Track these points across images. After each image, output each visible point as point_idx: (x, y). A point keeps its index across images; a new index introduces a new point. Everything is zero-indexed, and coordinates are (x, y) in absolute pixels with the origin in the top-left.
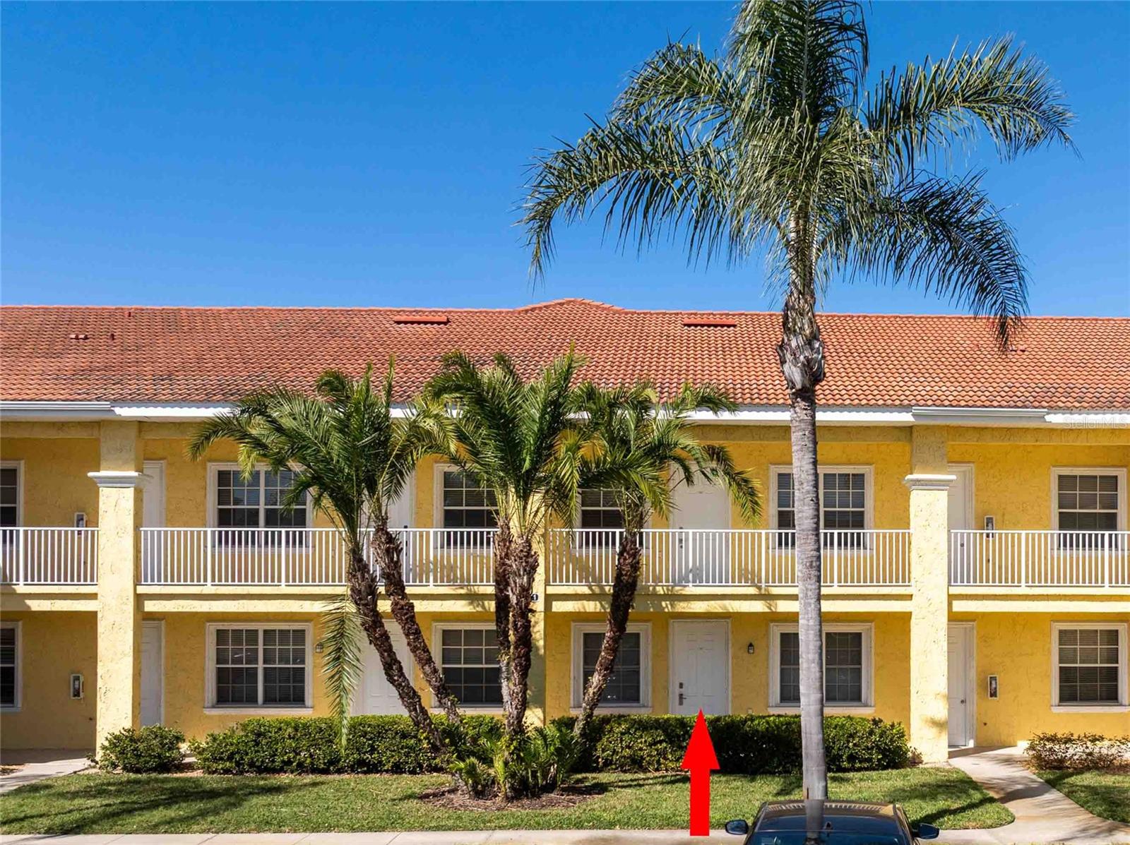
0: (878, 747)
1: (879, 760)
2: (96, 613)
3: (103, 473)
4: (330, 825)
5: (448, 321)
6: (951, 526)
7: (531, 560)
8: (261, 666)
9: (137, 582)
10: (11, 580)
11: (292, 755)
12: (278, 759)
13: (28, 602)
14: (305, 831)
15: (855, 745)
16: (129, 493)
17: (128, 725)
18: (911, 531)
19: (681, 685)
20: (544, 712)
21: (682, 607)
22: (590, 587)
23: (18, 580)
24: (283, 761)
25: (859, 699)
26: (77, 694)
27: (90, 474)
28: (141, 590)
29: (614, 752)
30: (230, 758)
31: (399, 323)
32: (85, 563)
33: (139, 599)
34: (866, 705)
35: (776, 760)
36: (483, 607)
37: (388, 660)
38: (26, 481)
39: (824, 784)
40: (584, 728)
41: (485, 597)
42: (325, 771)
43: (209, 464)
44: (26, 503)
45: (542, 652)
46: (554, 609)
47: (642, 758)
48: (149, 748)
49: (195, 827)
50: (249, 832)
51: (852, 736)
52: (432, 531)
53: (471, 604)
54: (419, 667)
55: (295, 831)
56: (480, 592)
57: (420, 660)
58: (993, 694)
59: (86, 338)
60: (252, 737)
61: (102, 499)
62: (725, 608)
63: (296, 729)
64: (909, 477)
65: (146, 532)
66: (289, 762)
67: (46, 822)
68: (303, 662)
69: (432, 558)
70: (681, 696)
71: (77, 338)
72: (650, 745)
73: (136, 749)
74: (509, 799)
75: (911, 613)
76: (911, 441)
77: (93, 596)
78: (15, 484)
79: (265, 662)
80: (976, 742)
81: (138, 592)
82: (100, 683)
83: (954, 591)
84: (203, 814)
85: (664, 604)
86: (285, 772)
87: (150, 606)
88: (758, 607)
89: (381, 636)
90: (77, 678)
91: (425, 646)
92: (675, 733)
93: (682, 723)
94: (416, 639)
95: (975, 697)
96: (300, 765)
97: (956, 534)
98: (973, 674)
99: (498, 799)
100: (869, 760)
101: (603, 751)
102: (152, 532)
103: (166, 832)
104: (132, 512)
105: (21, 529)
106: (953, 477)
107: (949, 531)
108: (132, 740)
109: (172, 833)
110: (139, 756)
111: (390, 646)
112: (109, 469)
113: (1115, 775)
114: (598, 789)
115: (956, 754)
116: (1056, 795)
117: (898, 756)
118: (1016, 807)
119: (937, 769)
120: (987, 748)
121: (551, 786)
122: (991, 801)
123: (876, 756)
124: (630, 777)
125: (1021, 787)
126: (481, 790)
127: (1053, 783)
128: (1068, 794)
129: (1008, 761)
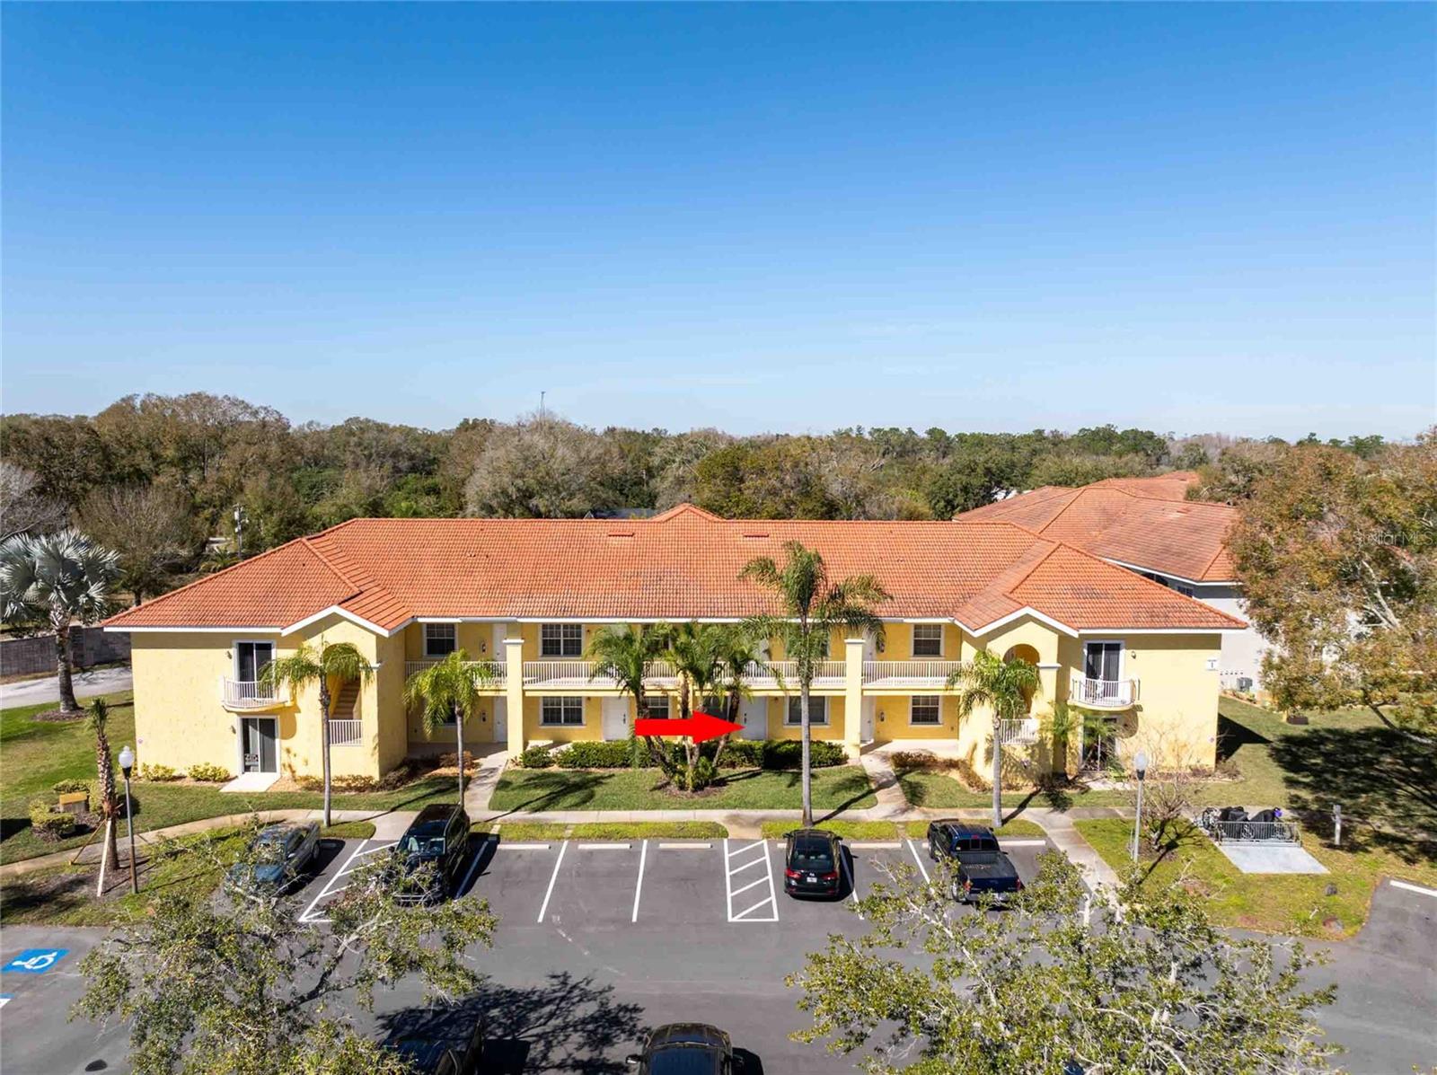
0: (830, 758)
1: (831, 763)
2: (507, 696)
3: (509, 641)
6: (863, 659)
8: (562, 707)
9: (523, 683)
15: (822, 757)
16: (518, 648)
18: (846, 662)
19: (746, 715)
21: (749, 694)
25: (824, 721)
27: (503, 642)
28: (524, 688)
29: (725, 760)
30: (572, 763)
33: (524, 691)
34: (826, 726)
35: (792, 763)
39: (810, 807)
40: (717, 761)
42: (609, 767)
48: (535, 757)
58: (883, 720)
59: (475, 556)
61: (508, 651)
62: (767, 694)
64: (846, 641)
66: (595, 764)
68: (581, 705)
70: (745, 720)
71: (470, 556)
72: (739, 757)
73: (530, 758)
74: (693, 792)
75: (845, 696)
80: (873, 740)
82: (509, 726)
83: (864, 687)
84: (584, 802)
86: (595, 767)
87: (528, 694)
88: (781, 694)
92: (748, 752)
93: (750, 746)
95: (874, 722)
97: (865, 663)
98: (874, 711)
99: (689, 791)
100: (827, 763)
102: (528, 664)
104: (520, 655)
106: (865, 640)
107: (863, 662)
110: (533, 761)
112: (511, 639)
113: (924, 774)
114: (723, 782)
115: (864, 751)
116: (897, 785)
117: (839, 760)
118: (880, 795)
119: (853, 767)
120: (879, 743)
121: (707, 784)
122: (871, 792)
123: (829, 761)
124: (732, 771)
125: (885, 780)
126: (682, 787)
127: (898, 778)
128: (902, 786)
129: (885, 758)
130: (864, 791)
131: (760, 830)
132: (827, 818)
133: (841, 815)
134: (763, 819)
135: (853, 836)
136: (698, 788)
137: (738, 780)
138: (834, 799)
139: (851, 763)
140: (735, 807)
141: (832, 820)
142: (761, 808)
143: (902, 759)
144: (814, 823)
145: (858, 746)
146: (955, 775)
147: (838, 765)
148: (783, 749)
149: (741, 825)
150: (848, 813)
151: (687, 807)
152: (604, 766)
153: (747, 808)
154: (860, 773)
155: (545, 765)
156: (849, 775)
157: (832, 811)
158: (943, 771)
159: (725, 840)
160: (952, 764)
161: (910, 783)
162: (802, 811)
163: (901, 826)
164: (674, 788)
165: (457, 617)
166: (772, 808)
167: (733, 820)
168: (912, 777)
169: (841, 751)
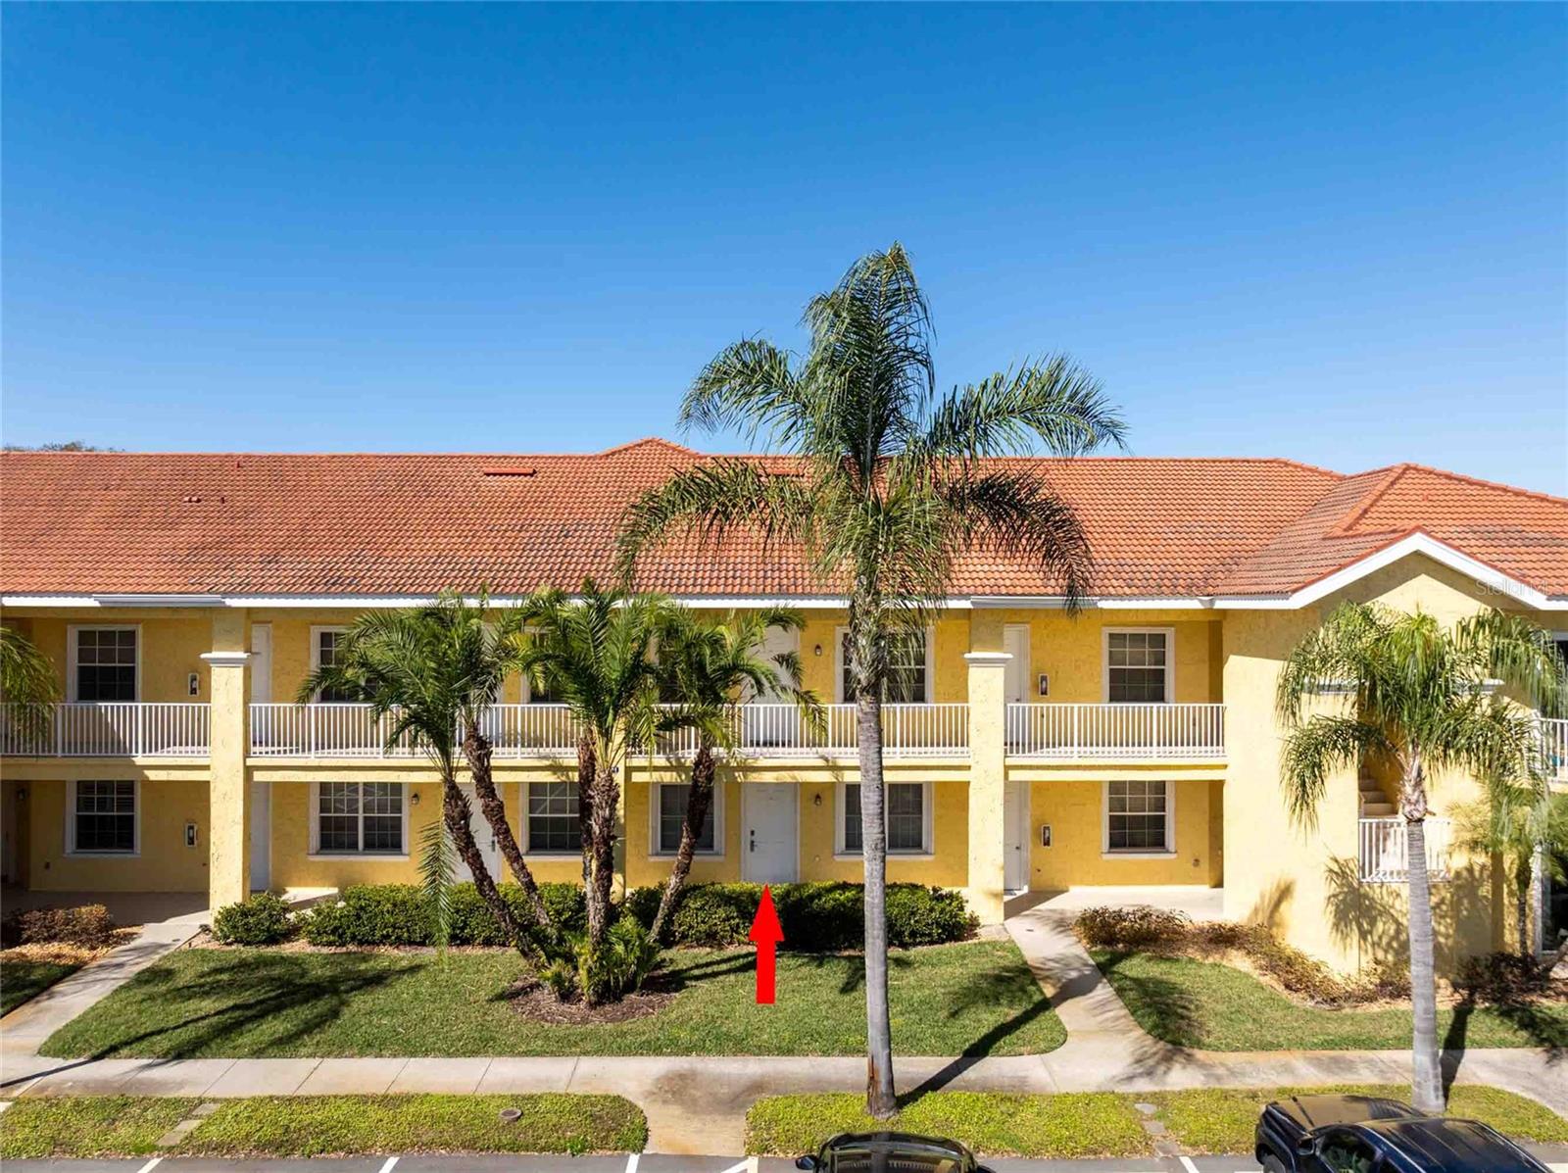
0: (938, 923)
1: (939, 935)
2: (208, 782)
3: (215, 654)
4: (426, 1050)
5: (535, 472)
6: (1007, 699)
7: (612, 794)
8: (361, 816)
9: (247, 754)
10: (131, 752)
11: (390, 930)
12: (378, 934)
13: (147, 772)
14: (404, 1056)
15: (916, 922)
16: (238, 673)
17: (239, 900)
18: (969, 705)
19: (752, 833)
20: (624, 877)
21: (754, 777)
22: (668, 759)
23: (137, 752)
24: (383, 936)
25: (920, 846)
26: (191, 841)
27: (203, 656)
28: (250, 762)
29: (691, 927)
30: (334, 931)
31: (488, 475)
32: (199, 719)
33: (249, 771)
34: (926, 853)
35: (842, 936)
36: (568, 776)
37: (480, 876)
38: (144, 644)
39: (887, 1051)
40: (662, 927)
41: (573, 769)
42: (422, 944)
43: (312, 627)
44: (144, 663)
45: (622, 821)
46: (633, 780)
47: (716, 933)
48: (259, 923)
49: (303, 1051)
50: (352, 1056)
51: (913, 913)
52: (519, 706)
53: (555, 774)
54: (507, 863)
55: (395, 1056)
56: (565, 765)
57: (509, 858)
58: (1047, 843)
59: (199, 501)
60: (353, 912)
61: (213, 677)
62: (795, 778)
63: (395, 905)
64: (967, 656)
65: (254, 708)
66: (388, 936)
67: (163, 1043)
68: (399, 810)
69: (519, 731)
70: (752, 842)
71: (190, 501)
72: (724, 920)
73: (246, 924)
74: (592, 1006)
75: (969, 782)
76: (969, 619)
77: (206, 768)
78: (134, 644)
79: (364, 812)
80: (1030, 887)
81: (248, 764)
82: (213, 849)
83: (1010, 761)
84: (309, 1028)
85: (736, 774)
86: (384, 945)
87: (258, 776)
88: (825, 777)
89: (473, 855)
90: (191, 828)
91: (514, 844)
92: (746, 906)
93: (751, 895)
94: (505, 839)
95: (1030, 846)
96: (398, 938)
97: (1012, 708)
98: (1028, 824)
99: (582, 1005)
100: (930, 935)
101: (680, 925)
102: (260, 708)
103: (275, 1057)
104: (242, 691)
105: (140, 705)
106: (1009, 656)
107: (1005, 705)
108: (245, 914)
109: (280, 1057)
110: (248, 930)
111: (482, 863)
112: (220, 650)
113: (1162, 959)
114: (676, 981)
115: (1013, 909)
116: (1103, 991)
117: (957, 929)
118: (1068, 1013)
119: (994, 944)
120: (1041, 894)
121: (630, 987)
122: (1045, 1005)
123: (936, 931)
124: (703, 953)
125: (1074, 974)
126: (567, 994)
127: (1104, 969)
128: (1120, 992)
129: (1061, 925)
130: (1026, 1006)
131: (741, 1123)
132: (935, 1084)
133: (973, 1073)
134: (757, 1087)
135: (1015, 1143)
136: (608, 994)
137: (715, 975)
138: (955, 1027)
139: (984, 934)
140: (687, 1051)
141: (953, 1090)
142: (761, 1051)
143: (1105, 925)
144: (902, 1102)
145: (996, 896)
146: (1238, 961)
147: (957, 939)
148: (828, 902)
149: (692, 1107)
150: (993, 1068)
151: (562, 1047)
152: (411, 943)
153: (721, 1053)
154: (1009, 960)
155: (273, 939)
156: (987, 965)
157: (947, 1061)
158: (1207, 953)
159: (634, 1159)
160: (1223, 938)
161: (1139, 983)
162: (865, 1062)
163: (1148, 1109)
164: (547, 997)
165: (88, 594)
166: (790, 1052)
167: (676, 1089)
168: (1136, 967)
169: (962, 909)
